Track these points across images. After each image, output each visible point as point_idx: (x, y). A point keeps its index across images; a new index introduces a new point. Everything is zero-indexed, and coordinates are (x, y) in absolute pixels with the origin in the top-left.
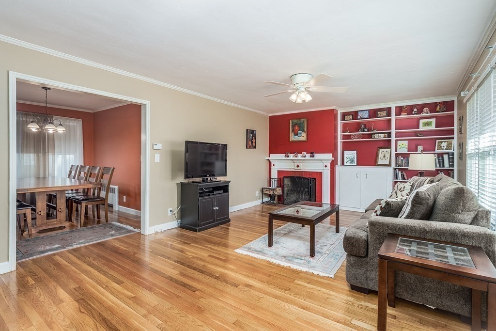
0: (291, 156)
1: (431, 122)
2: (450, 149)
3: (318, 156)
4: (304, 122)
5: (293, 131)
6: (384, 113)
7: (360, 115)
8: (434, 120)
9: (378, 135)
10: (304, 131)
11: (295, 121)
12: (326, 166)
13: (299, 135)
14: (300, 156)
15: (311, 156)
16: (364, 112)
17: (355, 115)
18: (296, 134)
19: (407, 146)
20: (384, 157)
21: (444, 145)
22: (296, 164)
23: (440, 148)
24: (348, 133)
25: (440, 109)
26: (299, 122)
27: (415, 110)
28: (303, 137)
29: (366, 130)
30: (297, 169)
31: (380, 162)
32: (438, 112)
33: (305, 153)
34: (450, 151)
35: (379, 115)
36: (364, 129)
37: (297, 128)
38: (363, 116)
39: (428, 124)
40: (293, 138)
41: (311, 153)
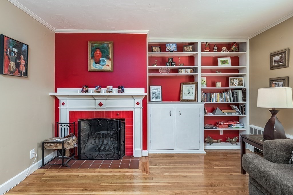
0: (92, 92)
1: (227, 61)
2: (242, 85)
3: (128, 91)
4: (108, 46)
5: (92, 57)
6: (190, 48)
7: (168, 47)
8: (229, 59)
9: (184, 70)
10: (108, 58)
11: (97, 44)
12: (138, 104)
13: (101, 63)
14: (103, 92)
15: (119, 92)
16: (172, 46)
17: (162, 47)
18: (98, 62)
19: (205, 82)
20: (189, 92)
21: (236, 81)
22: (98, 102)
23: (233, 84)
24: (155, 67)
25: (235, 48)
26: (101, 46)
27: (216, 48)
28: (106, 66)
29: (173, 64)
30: (100, 109)
31: (184, 97)
32: (233, 51)
33: (111, 87)
34: (243, 87)
35: (186, 50)
36: (171, 63)
37: (98, 53)
38: (171, 49)
39: (224, 62)
40: (93, 66)
41: (119, 87)
